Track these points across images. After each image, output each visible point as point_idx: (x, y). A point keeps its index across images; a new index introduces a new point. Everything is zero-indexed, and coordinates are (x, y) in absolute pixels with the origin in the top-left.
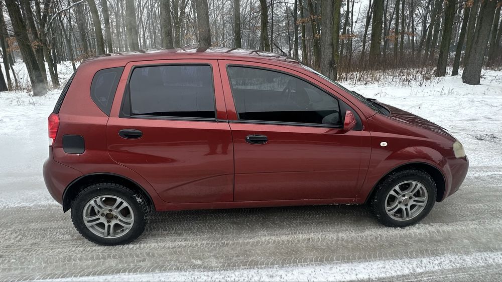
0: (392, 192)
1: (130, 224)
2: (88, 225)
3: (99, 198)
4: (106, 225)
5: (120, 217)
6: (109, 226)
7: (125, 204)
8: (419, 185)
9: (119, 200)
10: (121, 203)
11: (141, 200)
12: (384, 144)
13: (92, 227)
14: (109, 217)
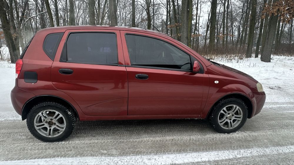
0: (222, 112)
1: (63, 128)
2: (37, 128)
3: (45, 111)
4: (49, 128)
5: (57, 124)
6: (50, 129)
7: (61, 115)
8: (238, 107)
9: (57, 113)
10: (58, 115)
11: (70, 113)
12: (217, 82)
13: (39, 129)
14: (50, 124)
